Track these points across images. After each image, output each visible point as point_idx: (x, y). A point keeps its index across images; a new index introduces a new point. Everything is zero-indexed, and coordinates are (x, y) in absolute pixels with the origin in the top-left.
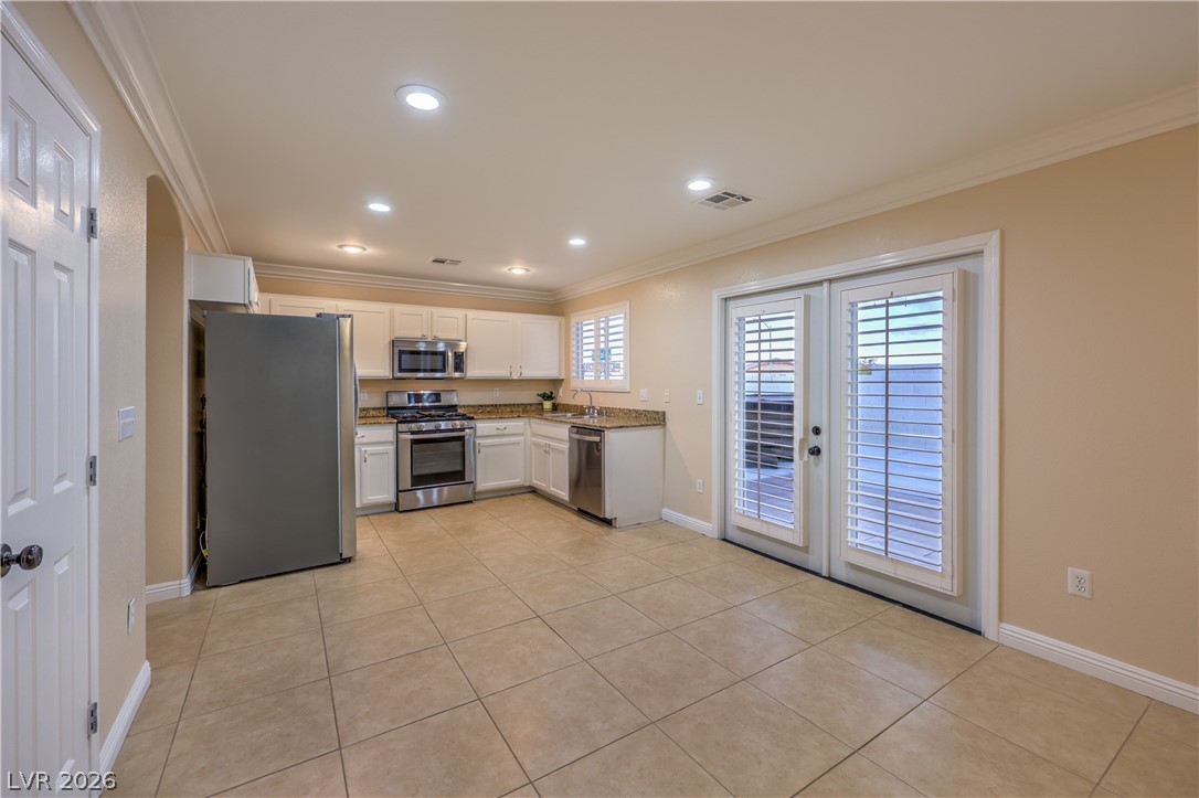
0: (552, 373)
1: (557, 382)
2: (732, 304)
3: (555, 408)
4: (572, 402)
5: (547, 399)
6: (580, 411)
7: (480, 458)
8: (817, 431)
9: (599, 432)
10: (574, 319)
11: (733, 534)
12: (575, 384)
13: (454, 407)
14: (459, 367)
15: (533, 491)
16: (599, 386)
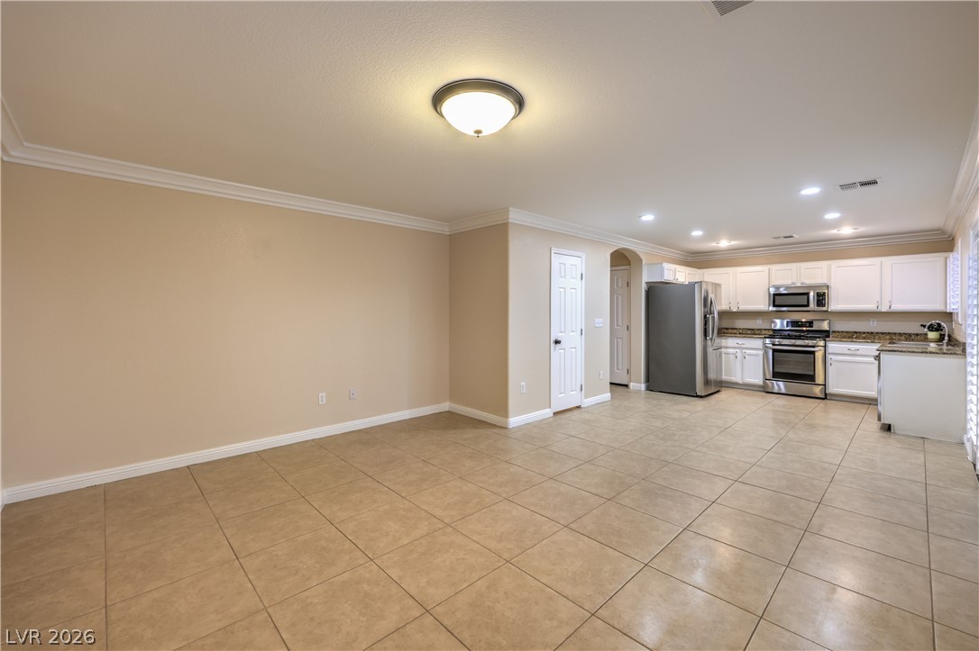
0: (932, 306)
7: (831, 370)
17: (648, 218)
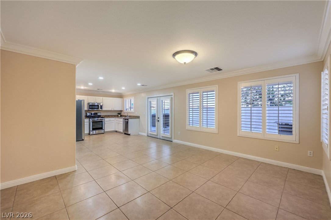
0: (120, 109)
1: (121, 111)
2: (149, 99)
3: (121, 116)
4: (124, 115)
5: (119, 114)
6: (126, 116)
7: (105, 125)
8: (159, 118)
9: (128, 119)
10: (125, 99)
11: (149, 135)
12: (125, 111)
13: (100, 116)
14: (101, 108)
15: (116, 131)
16: (129, 112)
17: (101, 78)
